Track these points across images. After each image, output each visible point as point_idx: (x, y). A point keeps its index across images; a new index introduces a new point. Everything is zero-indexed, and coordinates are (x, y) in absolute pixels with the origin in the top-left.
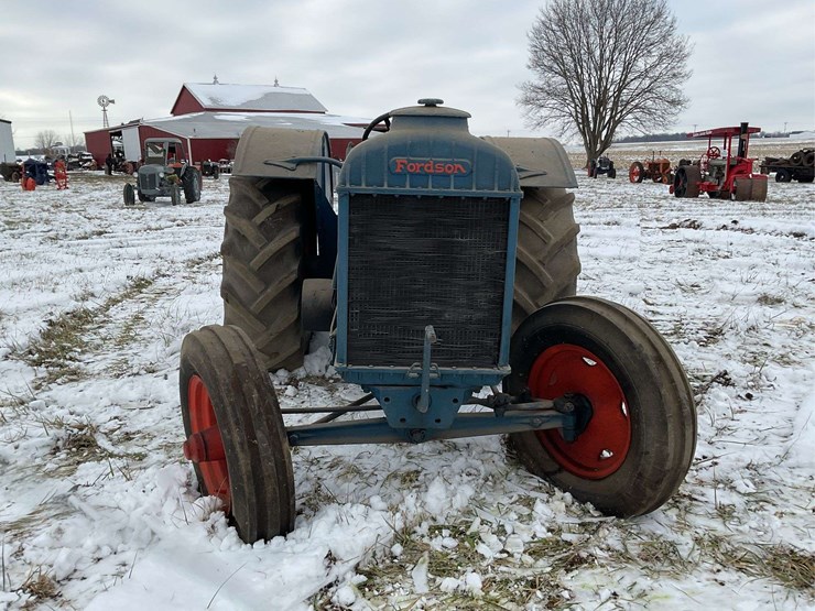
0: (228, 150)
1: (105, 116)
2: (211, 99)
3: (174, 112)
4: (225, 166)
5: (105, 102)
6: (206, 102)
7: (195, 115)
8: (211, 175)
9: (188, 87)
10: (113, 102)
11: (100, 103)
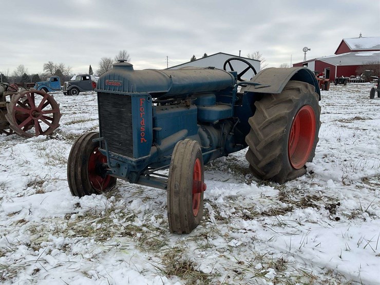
0: (356, 71)
1: (305, 56)
2: (356, 45)
3: (336, 53)
4: (353, 79)
5: (306, 50)
6: (352, 47)
7: (345, 54)
8: (342, 83)
9: (345, 40)
10: (310, 50)
11: (304, 51)
